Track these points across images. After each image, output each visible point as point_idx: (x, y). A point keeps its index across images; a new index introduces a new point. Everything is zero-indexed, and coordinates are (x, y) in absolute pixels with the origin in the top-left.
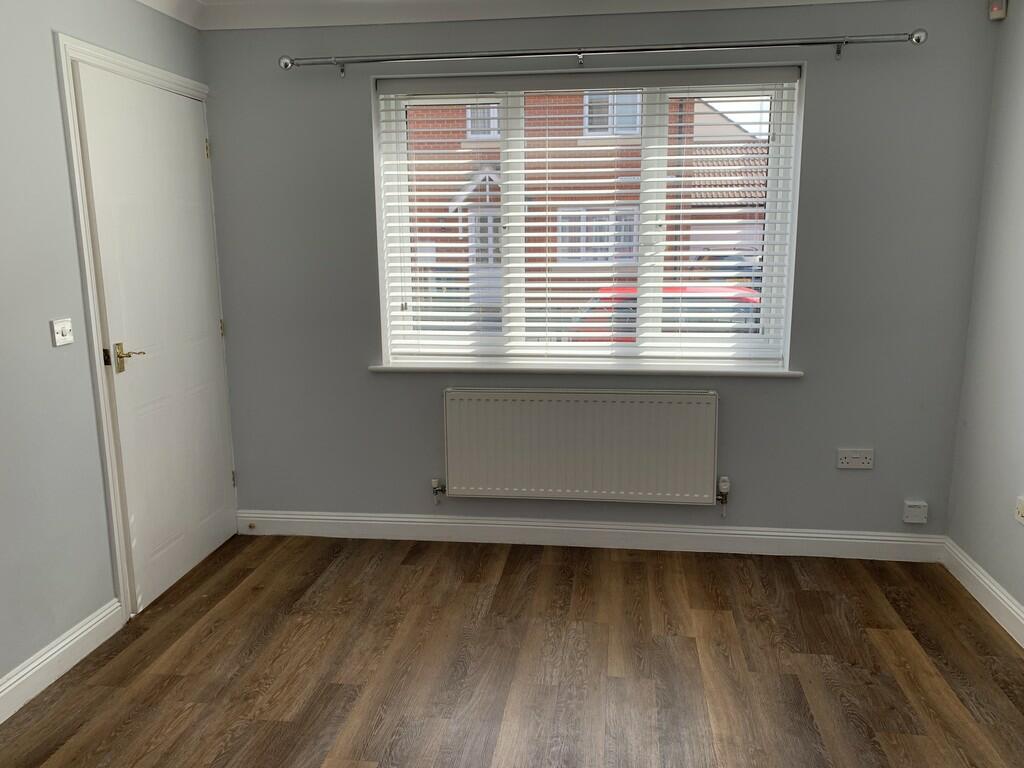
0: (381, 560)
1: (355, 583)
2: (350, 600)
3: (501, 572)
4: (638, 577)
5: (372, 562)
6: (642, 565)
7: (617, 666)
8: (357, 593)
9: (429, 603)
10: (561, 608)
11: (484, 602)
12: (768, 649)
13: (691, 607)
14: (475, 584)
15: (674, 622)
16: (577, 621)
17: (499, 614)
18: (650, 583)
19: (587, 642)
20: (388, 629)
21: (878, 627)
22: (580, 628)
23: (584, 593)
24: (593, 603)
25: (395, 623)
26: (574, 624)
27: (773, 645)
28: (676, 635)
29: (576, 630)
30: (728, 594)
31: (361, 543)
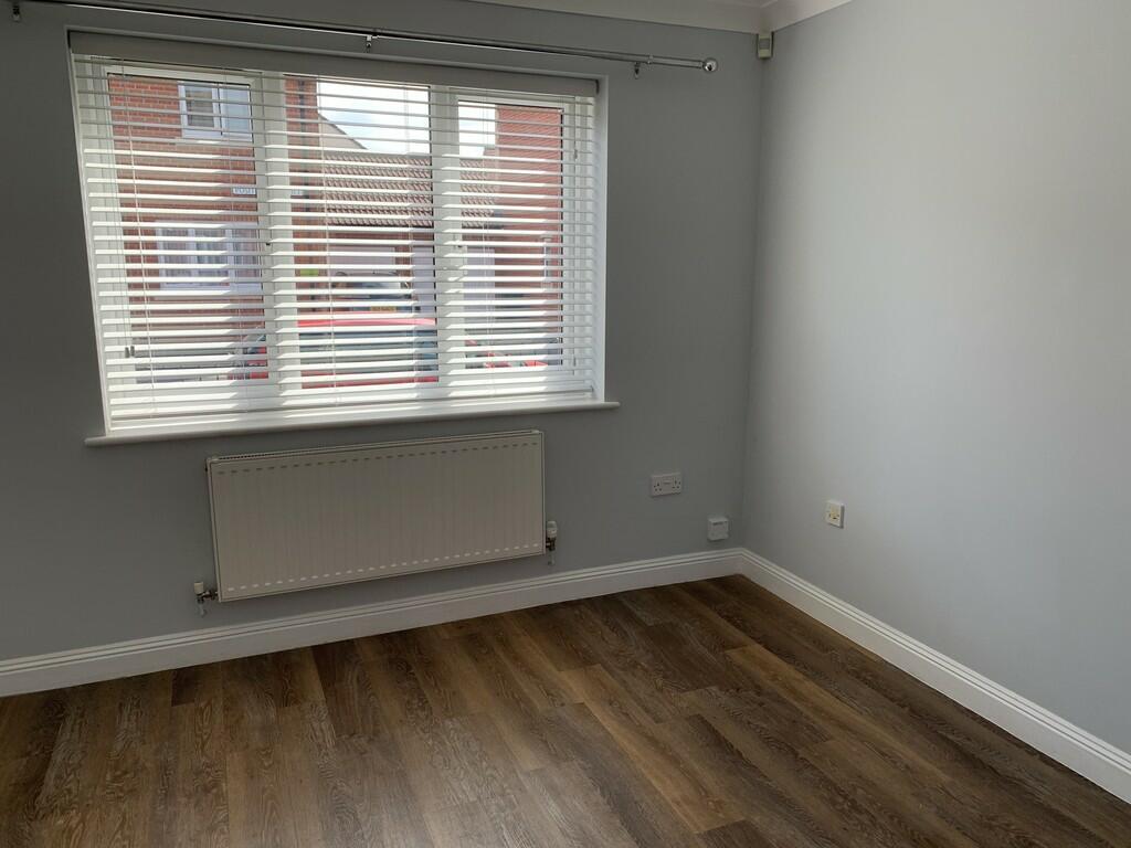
0: (138, 706)
1: (119, 748)
2: (125, 773)
3: (318, 681)
4: (484, 651)
5: (125, 713)
6: (479, 635)
7: (529, 759)
8: (130, 761)
9: (247, 746)
10: (423, 709)
11: (323, 727)
12: (657, 694)
13: (559, 670)
14: (296, 707)
15: (553, 692)
16: (450, 718)
17: (352, 735)
18: (501, 654)
19: (477, 739)
20: (210, 796)
21: (734, 648)
22: (458, 725)
23: (436, 684)
24: (454, 693)
25: (216, 784)
26: (448, 722)
27: (661, 690)
28: (563, 705)
29: (456, 730)
30: (585, 646)
31: (91, 690)
